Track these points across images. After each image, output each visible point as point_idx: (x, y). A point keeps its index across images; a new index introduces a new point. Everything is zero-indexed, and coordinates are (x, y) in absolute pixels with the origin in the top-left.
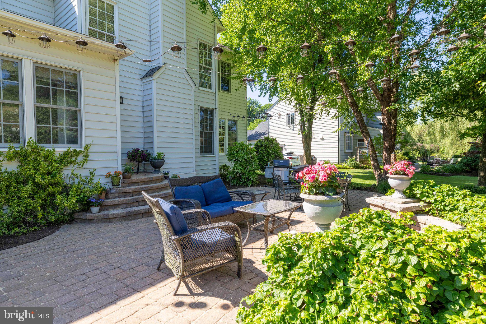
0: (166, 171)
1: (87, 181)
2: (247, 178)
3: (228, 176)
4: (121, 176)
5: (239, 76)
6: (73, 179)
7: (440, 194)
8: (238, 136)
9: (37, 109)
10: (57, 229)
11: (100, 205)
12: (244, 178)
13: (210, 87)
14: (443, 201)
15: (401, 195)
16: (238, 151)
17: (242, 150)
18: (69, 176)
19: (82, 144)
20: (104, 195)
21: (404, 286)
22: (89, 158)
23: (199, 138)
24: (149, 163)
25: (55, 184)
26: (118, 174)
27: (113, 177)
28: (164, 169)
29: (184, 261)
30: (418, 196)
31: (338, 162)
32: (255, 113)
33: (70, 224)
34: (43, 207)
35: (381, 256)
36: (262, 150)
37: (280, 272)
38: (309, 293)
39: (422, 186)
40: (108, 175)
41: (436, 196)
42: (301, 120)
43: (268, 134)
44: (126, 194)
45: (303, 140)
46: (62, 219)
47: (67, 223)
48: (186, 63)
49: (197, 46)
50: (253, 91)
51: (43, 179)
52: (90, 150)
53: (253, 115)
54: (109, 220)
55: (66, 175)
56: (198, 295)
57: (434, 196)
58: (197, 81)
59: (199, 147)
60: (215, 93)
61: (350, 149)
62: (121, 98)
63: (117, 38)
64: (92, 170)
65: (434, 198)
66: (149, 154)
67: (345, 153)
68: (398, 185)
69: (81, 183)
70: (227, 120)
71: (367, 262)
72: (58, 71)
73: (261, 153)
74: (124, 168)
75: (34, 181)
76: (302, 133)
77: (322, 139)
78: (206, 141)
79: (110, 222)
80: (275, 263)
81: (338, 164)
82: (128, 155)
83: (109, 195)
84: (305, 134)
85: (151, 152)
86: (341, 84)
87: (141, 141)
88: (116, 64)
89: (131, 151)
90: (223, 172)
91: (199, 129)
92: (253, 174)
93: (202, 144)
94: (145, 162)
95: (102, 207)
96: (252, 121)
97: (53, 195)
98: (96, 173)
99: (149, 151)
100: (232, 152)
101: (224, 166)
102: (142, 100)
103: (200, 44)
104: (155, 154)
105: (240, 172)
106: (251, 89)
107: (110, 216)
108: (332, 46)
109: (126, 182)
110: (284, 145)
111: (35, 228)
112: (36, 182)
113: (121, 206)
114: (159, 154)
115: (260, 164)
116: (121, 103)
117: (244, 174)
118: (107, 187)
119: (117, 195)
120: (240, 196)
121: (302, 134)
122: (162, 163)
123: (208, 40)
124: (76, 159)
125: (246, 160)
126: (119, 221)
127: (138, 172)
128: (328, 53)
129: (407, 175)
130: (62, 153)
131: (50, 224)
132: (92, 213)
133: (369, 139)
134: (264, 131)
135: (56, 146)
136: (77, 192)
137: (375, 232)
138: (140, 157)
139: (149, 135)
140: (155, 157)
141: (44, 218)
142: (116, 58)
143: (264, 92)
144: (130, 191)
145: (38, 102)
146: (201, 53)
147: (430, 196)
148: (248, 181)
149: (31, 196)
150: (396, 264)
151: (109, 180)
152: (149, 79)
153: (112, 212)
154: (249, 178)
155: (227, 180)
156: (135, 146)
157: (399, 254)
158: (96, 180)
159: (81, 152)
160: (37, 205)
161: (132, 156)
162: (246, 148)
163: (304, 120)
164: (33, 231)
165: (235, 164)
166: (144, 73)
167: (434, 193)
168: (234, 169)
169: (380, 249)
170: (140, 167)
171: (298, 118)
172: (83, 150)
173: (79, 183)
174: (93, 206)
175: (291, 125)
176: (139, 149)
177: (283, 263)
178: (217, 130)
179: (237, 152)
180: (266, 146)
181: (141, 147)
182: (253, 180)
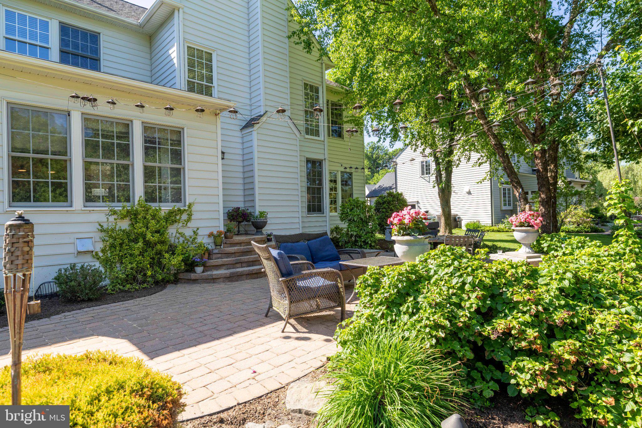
0: (269, 232)
1: (191, 240)
2: (364, 242)
3: (340, 239)
4: (223, 236)
5: (352, 120)
6: (178, 238)
7: (570, 247)
8: (354, 192)
9: (146, 168)
10: (164, 287)
11: (204, 265)
12: (361, 241)
13: (317, 134)
14: (571, 254)
15: (528, 250)
16: (353, 209)
17: (357, 207)
18: (174, 235)
19: (185, 202)
20: (207, 255)
21: (462, 299)
22: (193, 217)
23: (305, 194)
24: (251, 223)
25: (162, 242)
26: (220, 233)
27: (215, 237)
28: (267, 230)
29: (291, 302)
30: (545, 249)
31: (492, 223)
32: (381, 162)
33: (175, 284)
34: (152, 265)
35: (447, 278)
36: (384, 208)
37: (367, 295)
38: (388, 308)
39: (549, 239)
40: (211, 235)
41: (564, 248)
42: (436, 169)
43: (396, 188)
44: (228, 255)
45: (439, 195)
46: (167, 279)
47: (172, 283)
48: (289, 98)
49: (302, 88)
50: (370, 136)
51: (153, 237)
52: (194, 208)
53: (378, 164)
54: (213, 280)
55: (170, 234)
56: (304, 332)
57: (562, 249)
58: (303, 129)
59: (306, 205)
60: (324, 141)
61: (509, 205)
62: (223, 153)
63: (216, 87)
64: (195, 229)
65: (562, 251)
66: (250, 213)
67: (502, 211)
68: (523, 238)
69: (186, 242)
70: (340, 172)
71: (435, 284)
72: (163, 130)
73: (383, 212)
74: (226, 228)
75: (144, 238)
76: (438, 185)
77: (469, 193)
78: (313, 197)
79: (214, 283)
80: (364, 290)
81: (492, 226)
82: (228, 215)
83: (211, 256)
84: (442, 187)
85: (252, 211)
86: (481, 122)
87: (242, 199)
88: (218, 118)
89: (230, 211)
90: (335, 235)
91: (305, 184)
92: (372, 237)
93: (309, 201)
94: (246, 223)
95: (206, 268)
96: (376, 172)
97: (159, 253)
98: (200, 232)
99: (250, 210)
100: (345, 210)
101: (337, 228)
102: (241, 153)
103: (306, 85)
104: (257, 213)
105: (355, 234)
106: (368, 134)
107: (214, 277)
108: (458, 82)
109: (228, 242)
110: (418, 202)
111: (145, 285)
112: (147, 239)
113: (224, 267)
114: (261, 213)
115: (379, 224)
116: (223, 159)
117: (360, 237)
118: (210, 247)
119: (220, 255)
120: (350, 255)
121: (439, 187)
122: (264, 224)
123: (314, 80)
124: (180, 218)
125: (362, 219)
126: (223, 282)
127: (239, 234)
128: (454, 91)
129: (532, 226)
130: (167, 212)
131: (157, 283)
132: (196, 273)
133: (521, 190)
134: (391, 185)
135: (161, 204)
136: (182, 251)
137: (445, 261)
138: (241, 217)
139: (250, 192)
140: (257, 217)
141: (152, 276)
142: (218, 112)
143: (382, 137)
144: (233, 252)
145: (146, 161)
146: (306, 94)
147: (558, 249)
148: (365, 245)
149: (142, 254)
150: (457, 283)
151: (211, 240)
152: (250, 130)
153: (215, 272)
154: (367, 241)
155: (340, 244)
156: (236, 205)
157: (461, 276)
158: (199, 240)
159: (185, 210)
160: (146, 262)
161: (232, 216)
162: (362, 206)
163: (440, 169)
164: (143, 288)
165: (350, 224)
166: (244, 124)
167: (563, 246)
168: (348, 230)
169: (447, 274)
170: (241, 229)
171: (433, 166)
172: (186, 208)
173: (184, 242)
174: (197, 266)
175: (425, 175)
176: (239, 208)
177: (370, 288)
178: (327, 186)
179: (351, 210)
180: (389, 203)
181: (241, 205)
182: (371, 244)
